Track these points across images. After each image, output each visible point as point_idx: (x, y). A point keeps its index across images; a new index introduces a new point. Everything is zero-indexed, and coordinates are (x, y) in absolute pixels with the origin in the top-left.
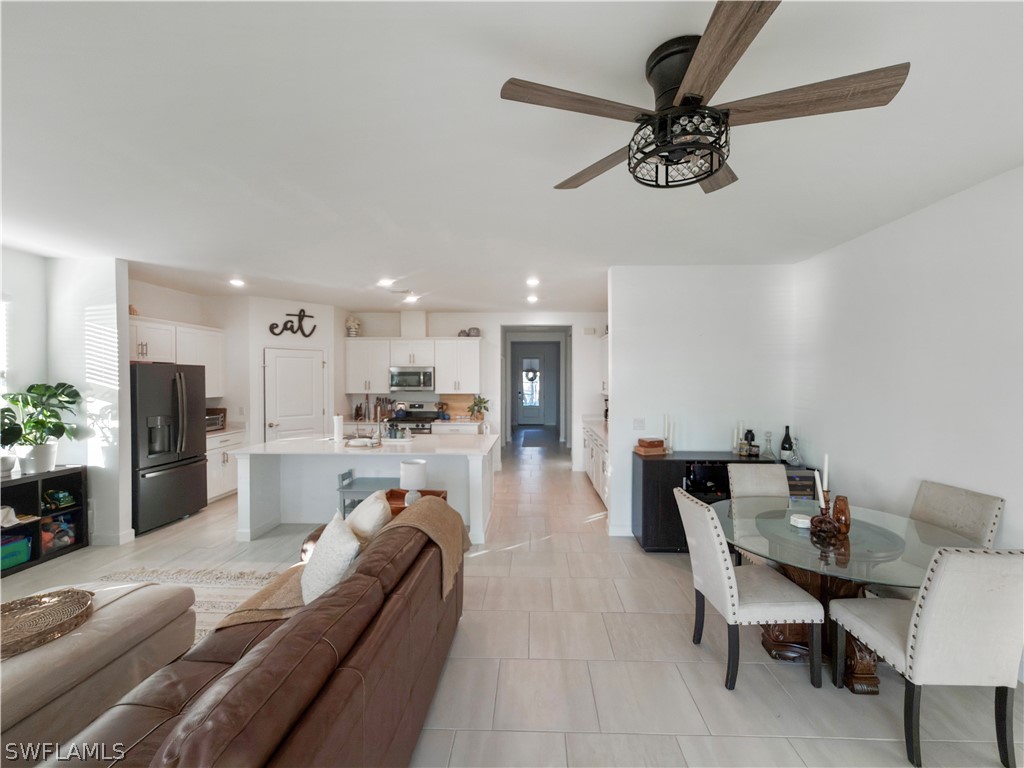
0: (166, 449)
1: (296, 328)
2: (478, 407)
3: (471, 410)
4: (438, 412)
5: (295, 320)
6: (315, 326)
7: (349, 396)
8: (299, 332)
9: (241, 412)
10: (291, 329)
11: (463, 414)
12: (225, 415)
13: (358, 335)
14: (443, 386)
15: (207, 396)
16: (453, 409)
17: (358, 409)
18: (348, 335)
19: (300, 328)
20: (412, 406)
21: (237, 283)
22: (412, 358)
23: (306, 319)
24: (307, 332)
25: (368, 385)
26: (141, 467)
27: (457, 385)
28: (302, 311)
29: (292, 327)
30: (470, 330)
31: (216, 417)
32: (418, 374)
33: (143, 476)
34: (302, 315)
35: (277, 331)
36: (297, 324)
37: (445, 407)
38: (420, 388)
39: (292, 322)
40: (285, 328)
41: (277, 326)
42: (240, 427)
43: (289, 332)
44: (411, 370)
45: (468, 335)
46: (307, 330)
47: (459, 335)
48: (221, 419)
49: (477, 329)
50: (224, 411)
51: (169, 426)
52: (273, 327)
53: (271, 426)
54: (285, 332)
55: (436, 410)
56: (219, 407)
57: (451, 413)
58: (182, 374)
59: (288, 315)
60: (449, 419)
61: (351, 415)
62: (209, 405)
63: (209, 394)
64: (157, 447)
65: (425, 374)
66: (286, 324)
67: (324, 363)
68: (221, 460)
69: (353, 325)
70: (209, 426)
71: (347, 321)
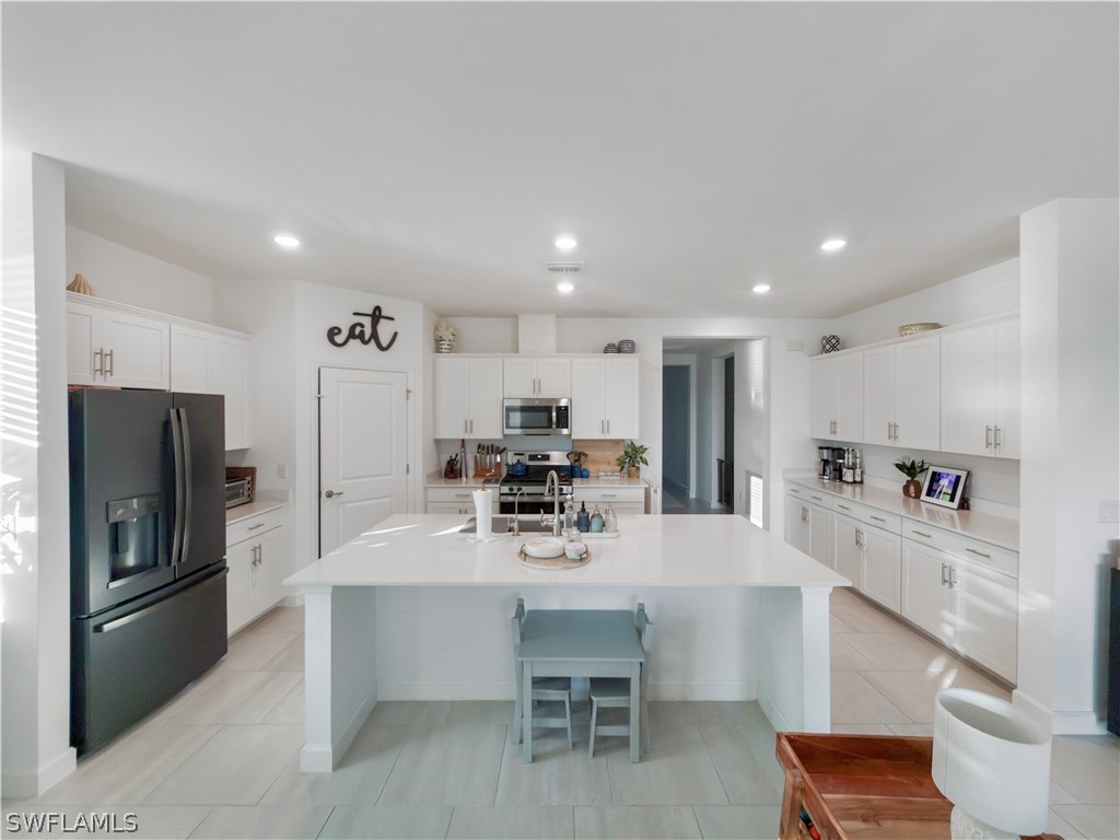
0: (150, 561)
1: (367, 336)
2: (631, 458)
3: (621, 463)
4: (572, 467)
5: (367, 322)
6: (396, 334)
7: (438, 442)
8: (373, 342)
9: (281, 472)
10: (361, 336)
11: (609, 468)
12: (253, 479)
13: (451, 350)
14: (583, 427)
15: (227, 449)
16: (594, 462)
17: (451, 463)
18: (438, 350)
19: (375, 336)
20: (533, 458)
21: (287, 242)
22: (537, 385)
23: (382, 320)
24: (384, 343)
25: (469, 425)
26: (93, 608)
27: (605, 426)
28: (378, 308)
29: (362, 333)
30: (622, 343)
31: (240, 480)
32: (548, 409)
33: (98, 628)
34: (377, 315)
35: (339, 339)
36: (368, 330)
37: (583, 458)
38: (549, 431)
39: (362, 326)
40: (352, 335)
41: (340, 331)
42: (280, 498)
43: (358, 341)
44: (537, 403)
45: (619, 351)
46: (385, 340)
47: (606, 351)
48: (247, 486)
49: (632, 343)
50: (251, 471)
51: (156, 515)
52: (332, 333)
53: (330, 495)
54: (351, 341)
55: (567, 463)
56: (244, 465)
57: (591, 468)
58: (182, 411)
59: (355, 314)
60: (587, 477)
61: (440, 471)
62: (230, 462)
63: (231, 444)
64: (131, 560)
65: (559, 409)
66: (353, 328)
67: (408, 391)
68: (251, 560)
69: (446, 334)
70: (229, 498)
71: (436, 328)
